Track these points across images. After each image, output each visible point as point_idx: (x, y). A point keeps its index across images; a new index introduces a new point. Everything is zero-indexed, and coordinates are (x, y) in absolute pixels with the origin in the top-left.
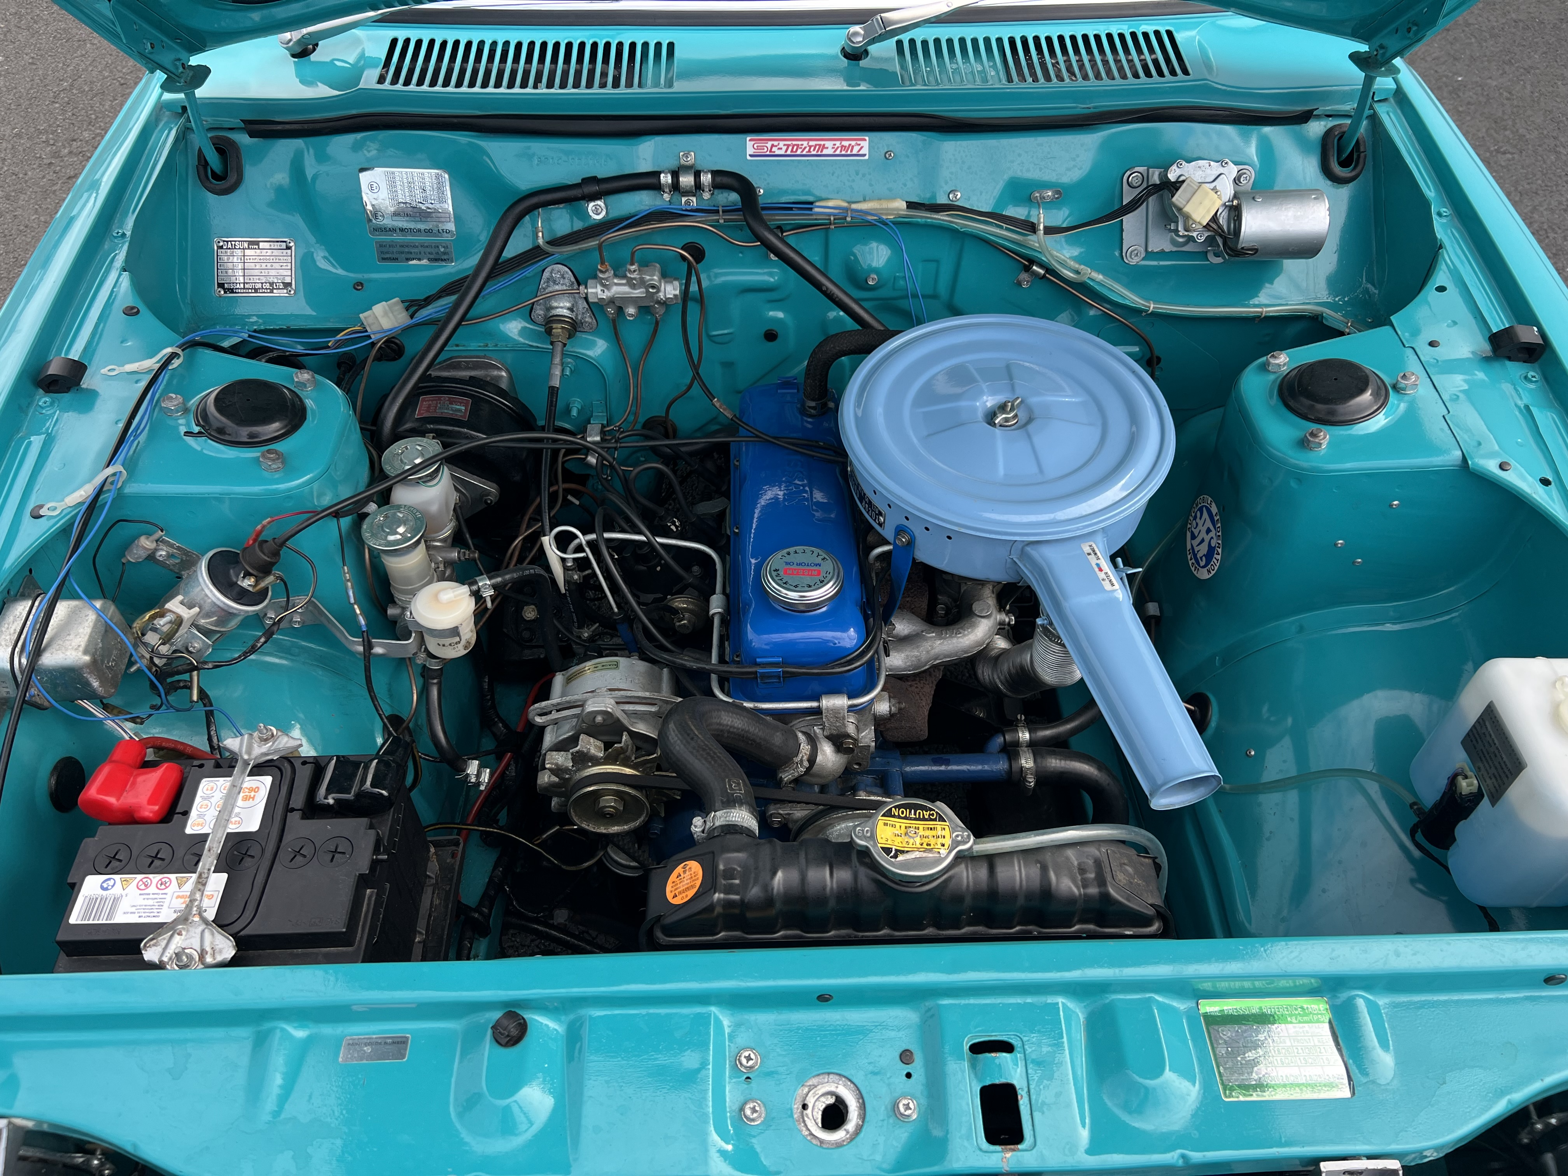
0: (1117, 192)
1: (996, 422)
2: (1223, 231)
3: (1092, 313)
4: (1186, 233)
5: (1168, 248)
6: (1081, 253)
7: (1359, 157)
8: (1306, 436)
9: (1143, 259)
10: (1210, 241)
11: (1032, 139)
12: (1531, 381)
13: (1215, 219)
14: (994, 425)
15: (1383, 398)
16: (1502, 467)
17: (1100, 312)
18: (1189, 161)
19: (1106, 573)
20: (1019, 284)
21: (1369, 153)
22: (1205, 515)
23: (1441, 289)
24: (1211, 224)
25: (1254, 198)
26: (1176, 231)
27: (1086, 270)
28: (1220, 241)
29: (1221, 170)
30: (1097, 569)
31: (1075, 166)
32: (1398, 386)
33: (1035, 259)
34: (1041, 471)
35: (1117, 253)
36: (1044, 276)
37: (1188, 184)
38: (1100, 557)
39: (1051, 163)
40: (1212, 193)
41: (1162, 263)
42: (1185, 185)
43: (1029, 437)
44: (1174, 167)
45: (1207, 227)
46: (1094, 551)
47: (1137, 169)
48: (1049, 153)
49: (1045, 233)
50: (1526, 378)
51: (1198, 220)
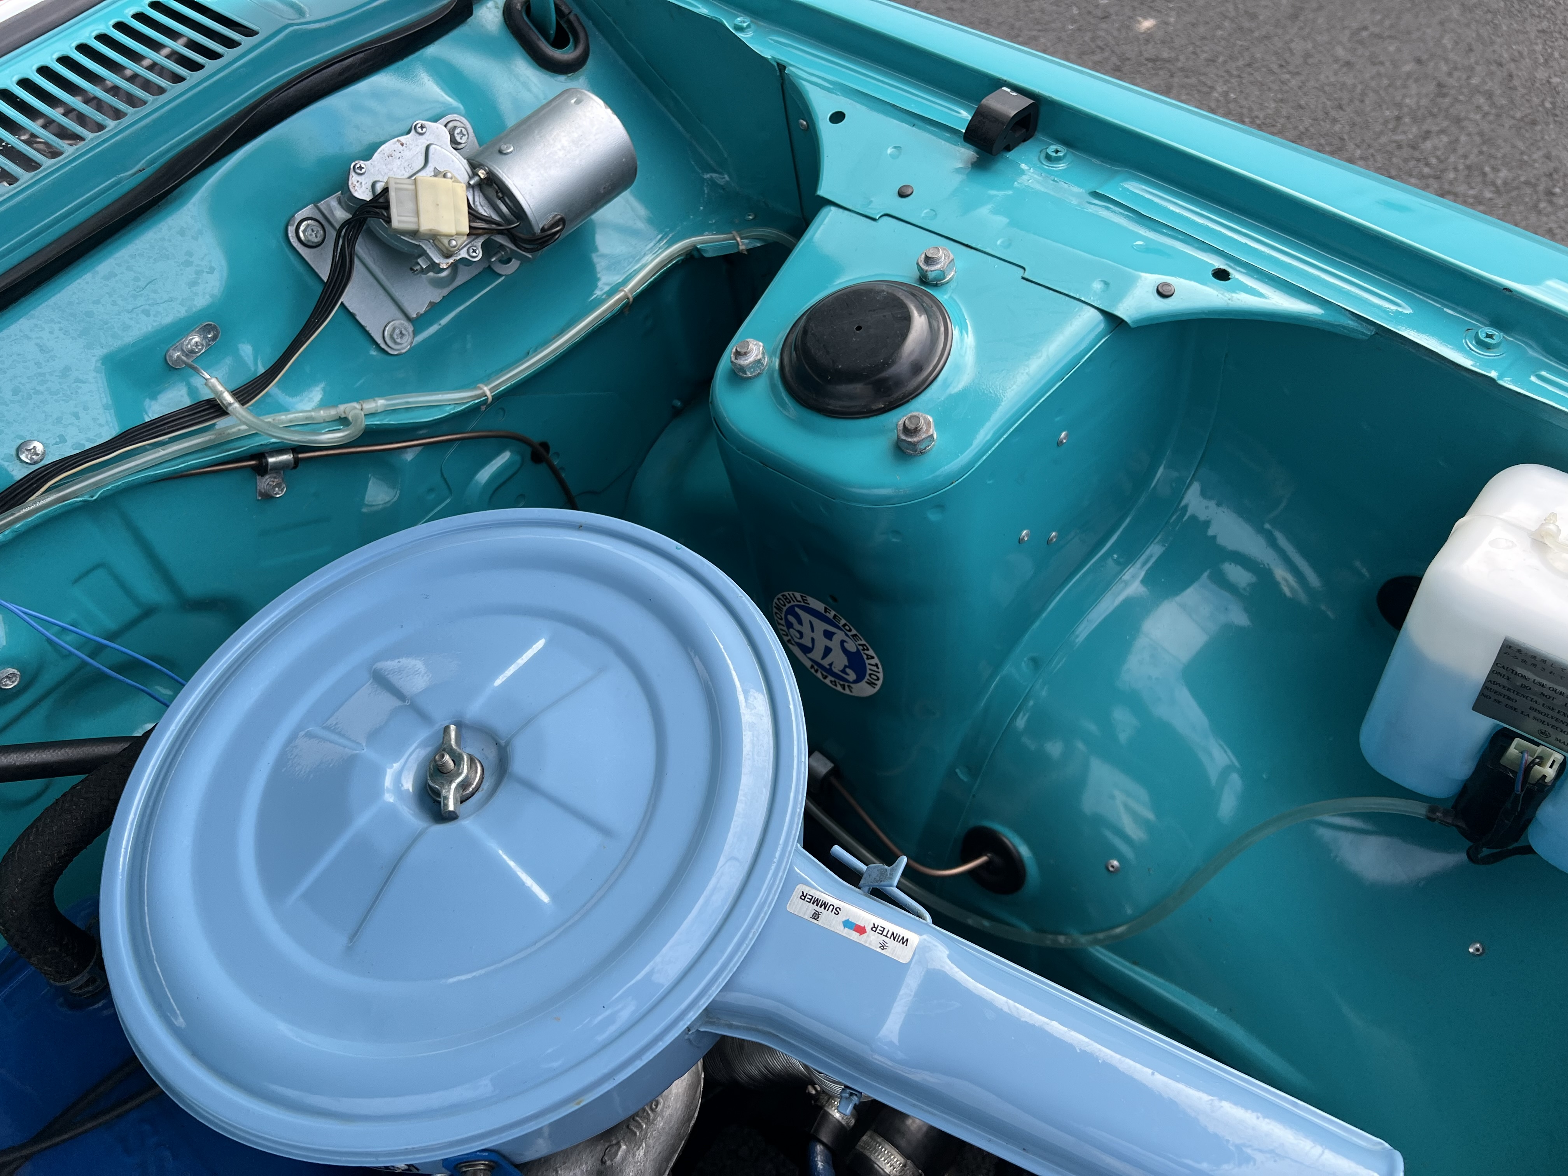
0: (300, 268)
1: (451, 808)
2: (498, 224)
3: (409, 456)
4: (451, 261)
5: (436, 295)
6: (324, 389)
7: (569, 22)
8: (898, 438)
9: (415, 333)
10: (487, 247)
11: (88, 277)
12: (1058, 159)
13: (473, 215)
14: (452, 817)
15: (935, 308)
16: (1163, 293)
17: (420, 448)
18: (368, 156)
19: (874, 928)
20: (267, 497)
21: (576, 10)
22: (805, 617)
23: (838, 117)
24: (474, 225)
25: (501, 152)
26: (434, 267)
27: (351, 409)
28: (500, 239)
29: (423, 142)
30: (854, 936)
31: (199, 273)
32: (931, 276)
33: (262, 450)
34: (605, 831)
35: (373, 352)
36: (297, 462)
37: (397, 189)
38: (837, 903)
39: (155, 292)
40: (440, 180)
41: (444, 321)
42: (392, 195)
43: (531, 787)
44: (353, 179)
45: (473, 232)
46: (816, 902)
47: (299, 216)
48: (136, 279)
49: (243, 402)
50: (1048, 158)
51: (453, 232)
